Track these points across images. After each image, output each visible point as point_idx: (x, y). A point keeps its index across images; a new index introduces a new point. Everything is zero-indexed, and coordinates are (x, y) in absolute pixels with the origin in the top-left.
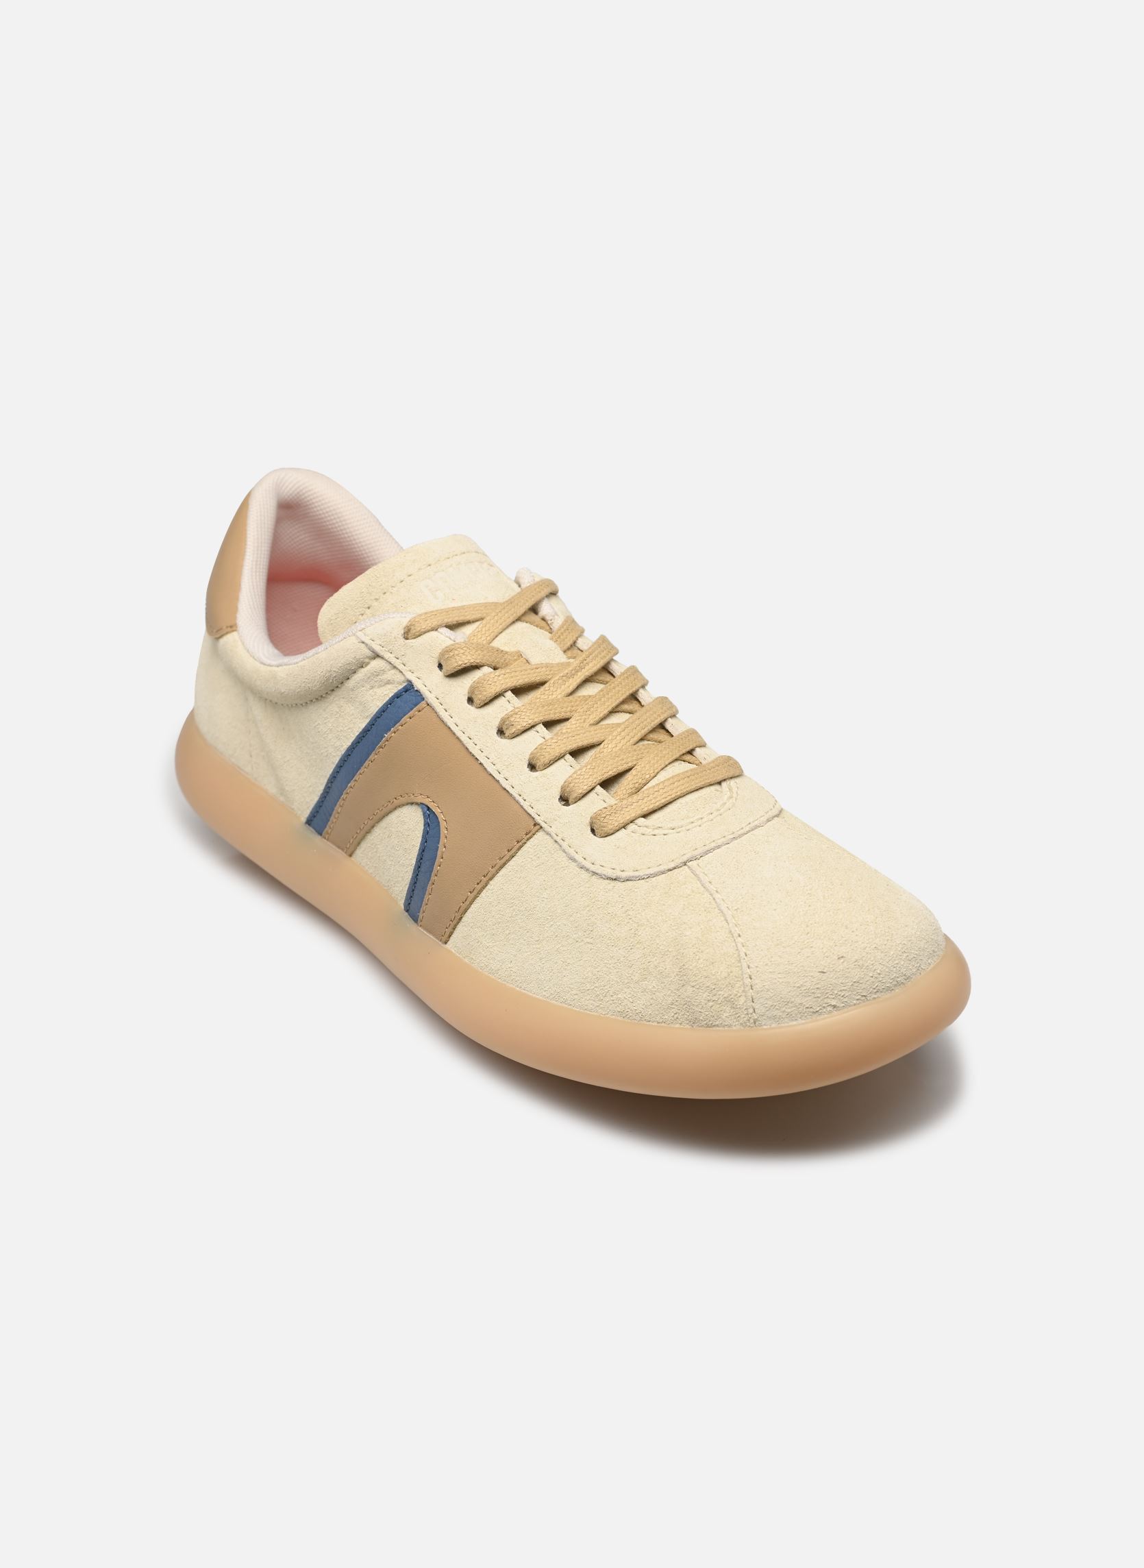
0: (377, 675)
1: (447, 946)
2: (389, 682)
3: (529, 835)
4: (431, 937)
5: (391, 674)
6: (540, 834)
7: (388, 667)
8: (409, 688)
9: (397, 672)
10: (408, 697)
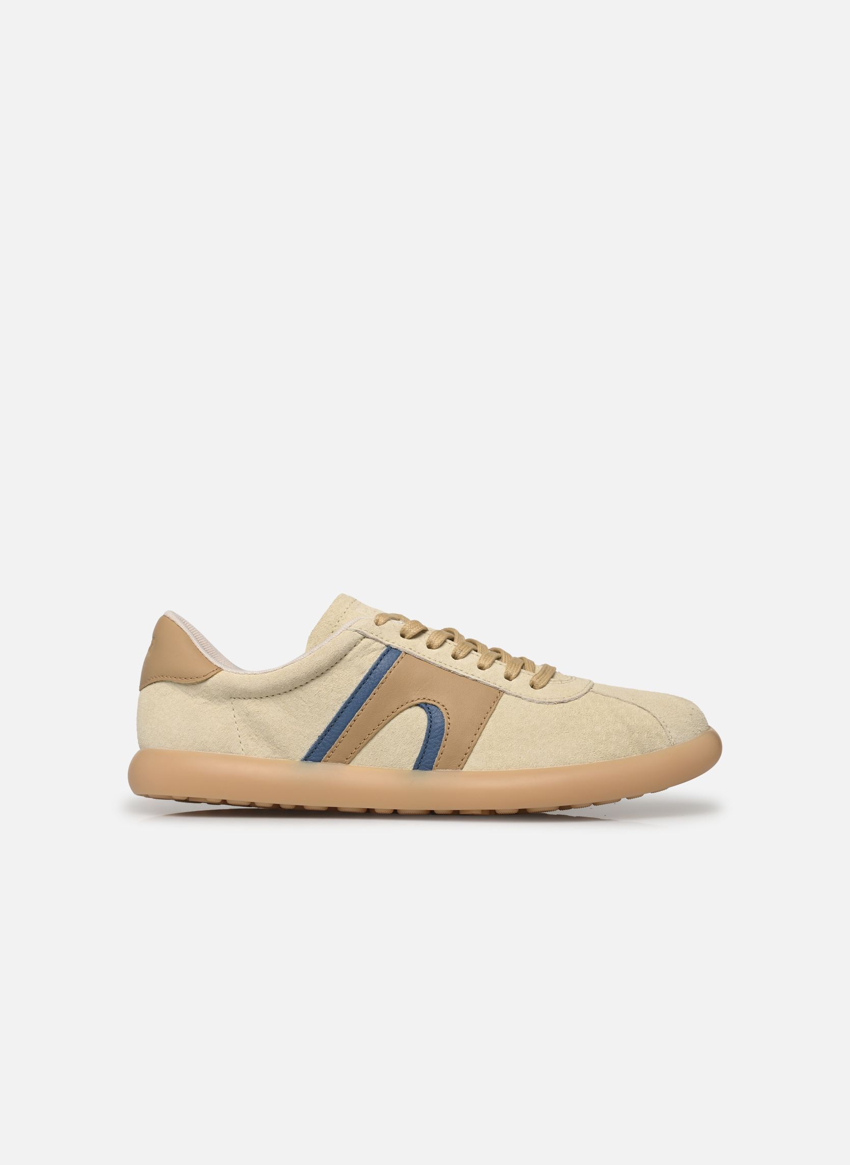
0: (366, 648)
1: (463, 770)
2: (375, 650)
3: (498, 698)
4: (450, 770)
5: (376, 645)
6: (505, 696)
7: (372, 641)
8: (389, 649)
9: (378, 643)
10: (391, 653)
